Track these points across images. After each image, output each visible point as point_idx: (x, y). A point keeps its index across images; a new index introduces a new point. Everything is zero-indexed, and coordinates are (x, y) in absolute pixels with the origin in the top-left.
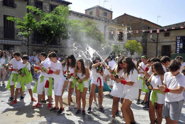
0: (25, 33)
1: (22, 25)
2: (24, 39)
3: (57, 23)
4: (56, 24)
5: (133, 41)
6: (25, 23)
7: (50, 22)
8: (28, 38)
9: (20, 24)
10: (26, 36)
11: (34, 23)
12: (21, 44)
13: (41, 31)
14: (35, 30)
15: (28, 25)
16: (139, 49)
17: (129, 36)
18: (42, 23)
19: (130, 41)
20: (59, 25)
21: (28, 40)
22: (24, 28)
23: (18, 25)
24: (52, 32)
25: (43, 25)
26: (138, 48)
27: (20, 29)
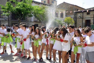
1: (5, 9)
2: (6, 17)
5: (69, 18)
6: (7, 8)
7: (21, 7)
8: (9, 16)
9: (3, 8)
10: (7, 15)
11: (12, 8)
12: (4, 20)
13: (16, 13)
14: (12, 12)
17: (67, 15)
18: (16, 8)
19: (67, 18)
20: (26, 9)
22: (6, 11)
24: (23, 13)
25: (17, 9)
27: (4, 11)
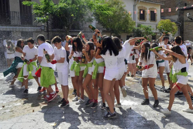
0: (42, 18)
1: (39, 10)
2: (43, 24)
3: (77, 5)
4: (75, 6)
6: (42, 7)
7: (68, 4)
8: (47, 23)
9: (37, 8)
10: (44, 21)
11: (51, 7)
12: (40, 30)
13: (60, 15)
14: (53, 14)
15: (45, 9)
16: (173, 30)
18: (59, 6)
19: (163, 20)
20: (79, 7)
21: (48, 25)
22: (41, 13)
23: (34, 9)
24: (72, 15)
25: (60, 8)
26: (172, 28)
27: (37, 14)
